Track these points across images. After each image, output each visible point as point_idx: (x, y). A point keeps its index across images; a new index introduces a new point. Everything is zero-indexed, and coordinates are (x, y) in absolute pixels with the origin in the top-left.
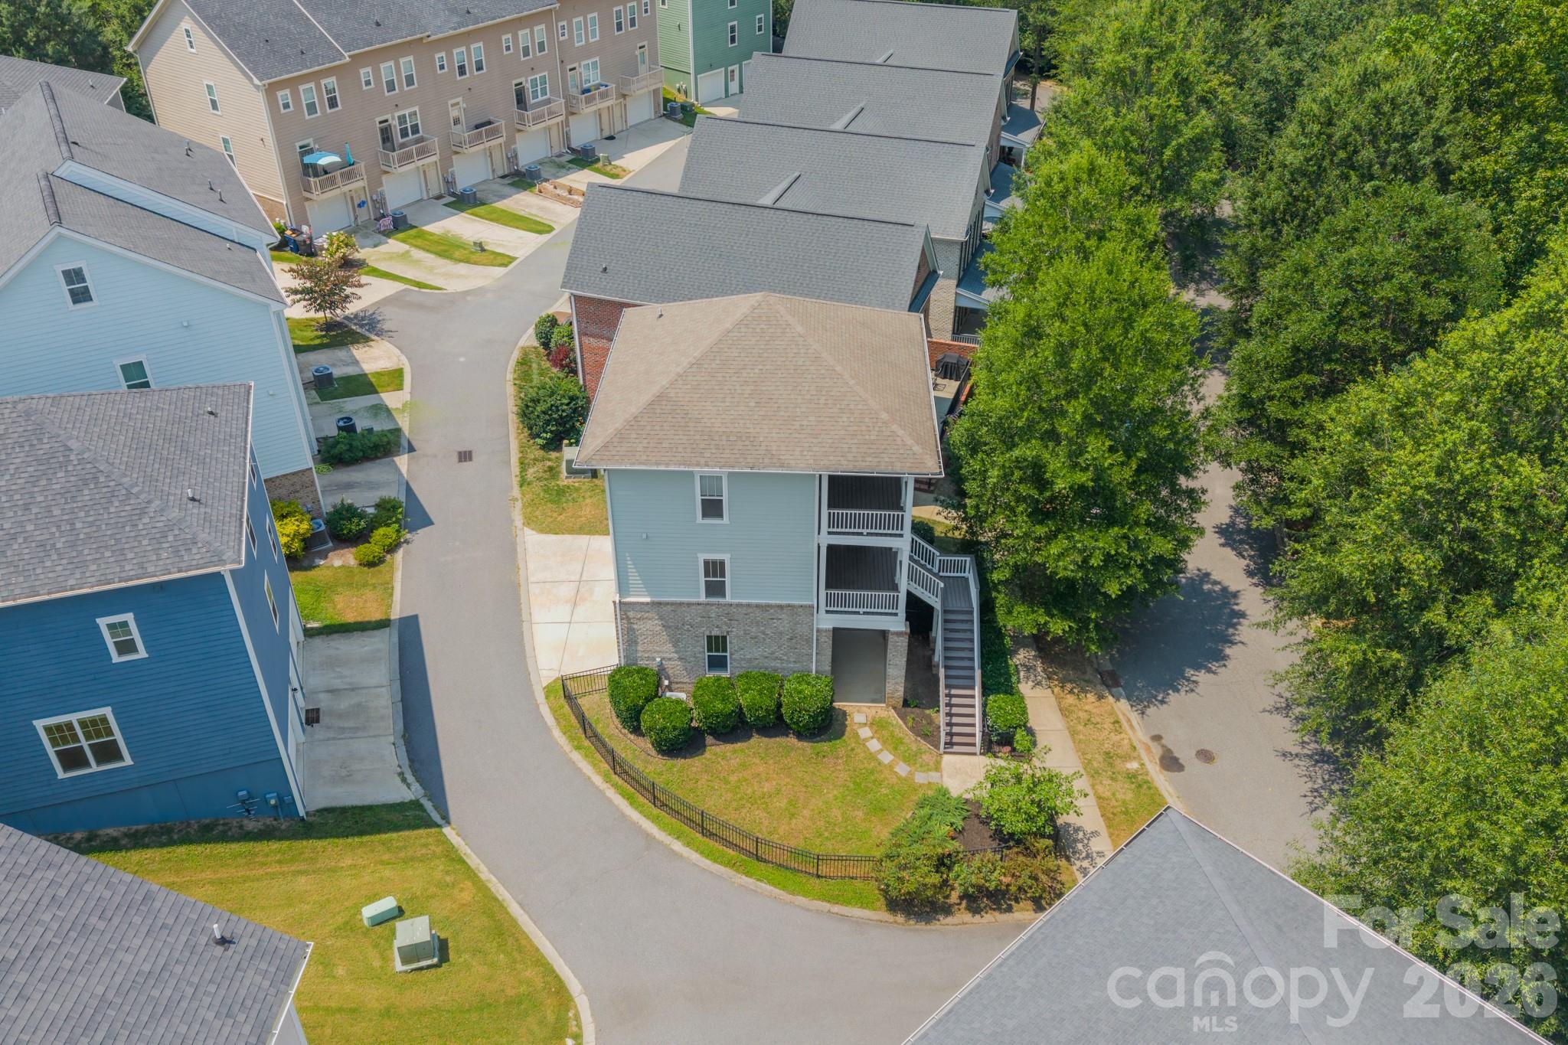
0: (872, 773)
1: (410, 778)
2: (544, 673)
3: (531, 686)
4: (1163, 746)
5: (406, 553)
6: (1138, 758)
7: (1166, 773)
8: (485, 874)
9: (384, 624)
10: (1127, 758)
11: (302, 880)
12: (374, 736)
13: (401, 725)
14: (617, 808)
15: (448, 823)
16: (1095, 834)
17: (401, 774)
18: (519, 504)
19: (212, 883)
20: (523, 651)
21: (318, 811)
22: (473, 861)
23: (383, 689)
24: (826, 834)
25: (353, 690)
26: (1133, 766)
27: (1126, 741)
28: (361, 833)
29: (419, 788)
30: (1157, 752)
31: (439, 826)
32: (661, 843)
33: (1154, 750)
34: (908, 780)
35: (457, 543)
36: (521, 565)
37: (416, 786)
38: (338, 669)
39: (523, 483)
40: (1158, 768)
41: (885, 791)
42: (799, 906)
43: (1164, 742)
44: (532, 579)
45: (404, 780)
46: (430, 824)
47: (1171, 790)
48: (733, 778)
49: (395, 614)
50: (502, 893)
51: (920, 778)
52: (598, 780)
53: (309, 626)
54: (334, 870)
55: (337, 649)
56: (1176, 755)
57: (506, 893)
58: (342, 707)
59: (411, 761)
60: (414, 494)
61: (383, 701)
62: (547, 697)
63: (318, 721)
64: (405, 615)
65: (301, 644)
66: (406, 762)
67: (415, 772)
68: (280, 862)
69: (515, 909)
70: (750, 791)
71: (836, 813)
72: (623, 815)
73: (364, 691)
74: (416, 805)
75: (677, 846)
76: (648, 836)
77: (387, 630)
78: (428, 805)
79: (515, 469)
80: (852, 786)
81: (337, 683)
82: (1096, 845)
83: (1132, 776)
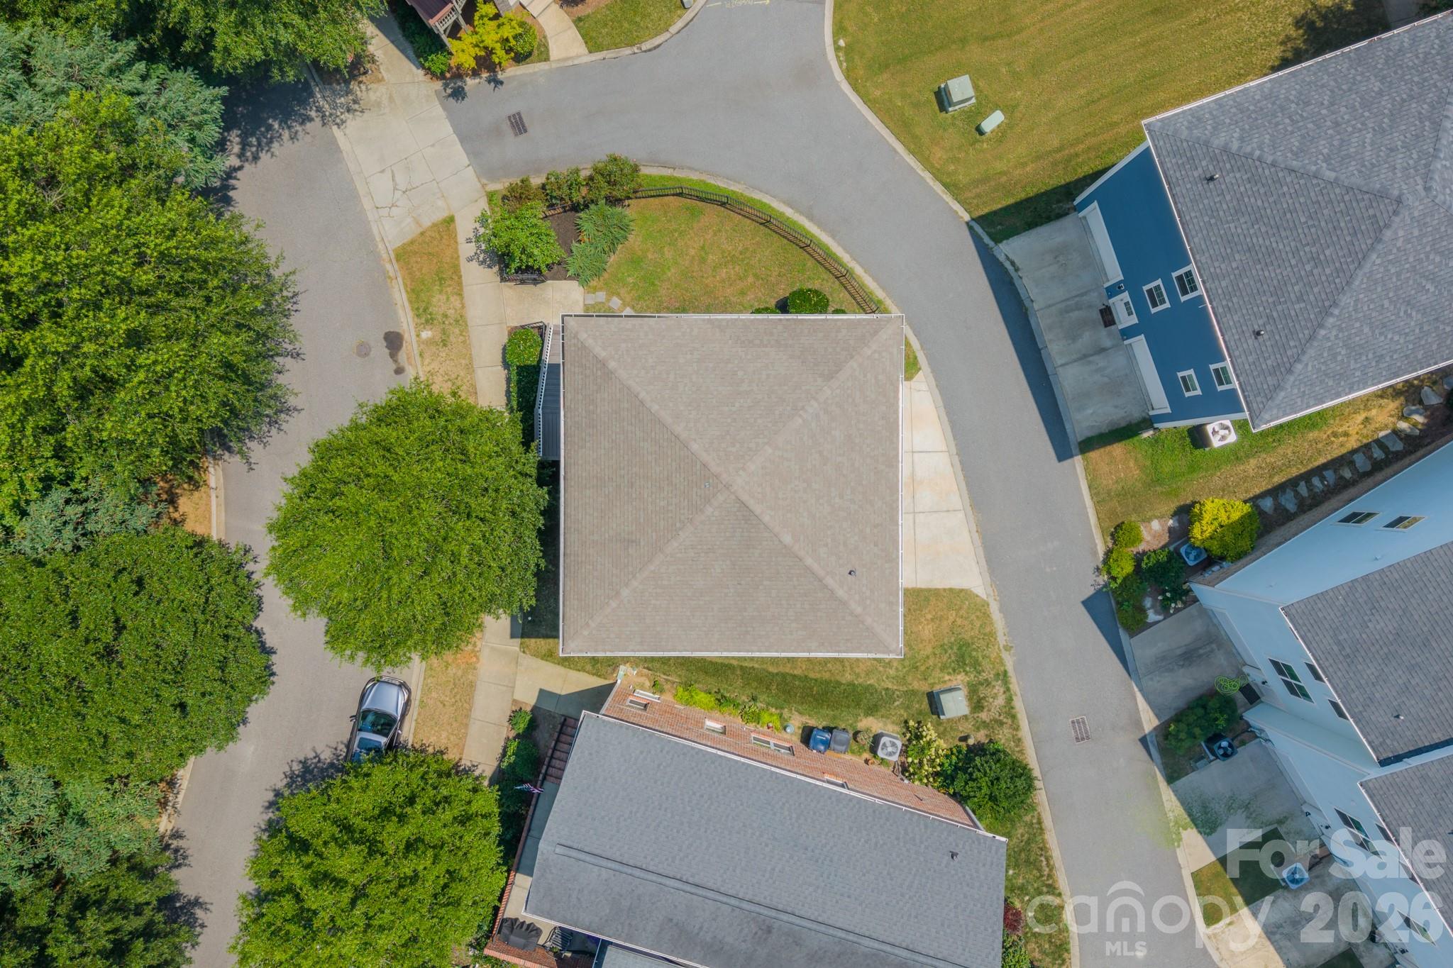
0: (640, 298)
1: (1008, 265)
2: (924, 387)
3: (933, 371)
4: (396, 361)
5: (1095, 553)
6: (420, 342)
7: (400, 331)
8: (927, 176)
9: (1087, 445)
10: (430, 342)
11: (1056, 143)
12: (1050, 306)
13: (1032, 322)
14: (839, 244)
15: (967, 223)
16: (470, 260)
17: (1017, 270)
18: (1002, 640)
19: (1116, 124)
20: (948, 414)
21: (1067, 214)
22: (938, 188)
23: (1059, 362)
24: (676, 235)
25: (1085, 356)
26: (426, 334)
27: (426, 363)
28: (1028, 200)
29: (998, 256)
30: (402, 356)
31: (973, 219)
32: (801, 213)
33: (405, 356)
34: (612, 293)
35: (1048, 570)
36: (976, 536)
37: (1002, 258)
38: (1106, 380)
39: (1004, 677)
40: (406, 336)
41: (631, 280)
42: (696, 170)
43: (394, 367)
44: (961, 515)
45: (1013, 263)
46: (981, 220)
47: (401, 312)
48: (751, 279)
49: (1078, 460)
50: (911, 160)
51: (601, 296)
52: (858, 270)
53: (1151, 432)
54: (1039, 158)
55: (1116, 407)
56: (387, 351)
57: (908, 160)
58: (1087, 334)
59: (1012, 283)
60: (1117, 655)
61: (1055, 348)
62: (916, 358)
63: (1101, 311)
64: (1069, 461)
65: (1150, 408)
66: (1017, 282)
67: (1006, 271)
68: (1077, 155)
69: (900, 148)
70: (737, 269)
71: (668, 253)
72: (833, 237)
73: (1075, 357)
74: (997, 241)
75: (789, 212)
76: (811, 218)
77: (1079, 440)
78: (987, 240)
79: (1018, 704)
80: (656, 282)
81: (1100, 361)
82: (471, 249)
83: (429, 322)
